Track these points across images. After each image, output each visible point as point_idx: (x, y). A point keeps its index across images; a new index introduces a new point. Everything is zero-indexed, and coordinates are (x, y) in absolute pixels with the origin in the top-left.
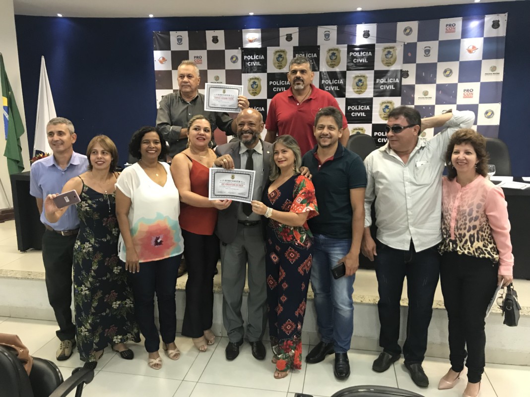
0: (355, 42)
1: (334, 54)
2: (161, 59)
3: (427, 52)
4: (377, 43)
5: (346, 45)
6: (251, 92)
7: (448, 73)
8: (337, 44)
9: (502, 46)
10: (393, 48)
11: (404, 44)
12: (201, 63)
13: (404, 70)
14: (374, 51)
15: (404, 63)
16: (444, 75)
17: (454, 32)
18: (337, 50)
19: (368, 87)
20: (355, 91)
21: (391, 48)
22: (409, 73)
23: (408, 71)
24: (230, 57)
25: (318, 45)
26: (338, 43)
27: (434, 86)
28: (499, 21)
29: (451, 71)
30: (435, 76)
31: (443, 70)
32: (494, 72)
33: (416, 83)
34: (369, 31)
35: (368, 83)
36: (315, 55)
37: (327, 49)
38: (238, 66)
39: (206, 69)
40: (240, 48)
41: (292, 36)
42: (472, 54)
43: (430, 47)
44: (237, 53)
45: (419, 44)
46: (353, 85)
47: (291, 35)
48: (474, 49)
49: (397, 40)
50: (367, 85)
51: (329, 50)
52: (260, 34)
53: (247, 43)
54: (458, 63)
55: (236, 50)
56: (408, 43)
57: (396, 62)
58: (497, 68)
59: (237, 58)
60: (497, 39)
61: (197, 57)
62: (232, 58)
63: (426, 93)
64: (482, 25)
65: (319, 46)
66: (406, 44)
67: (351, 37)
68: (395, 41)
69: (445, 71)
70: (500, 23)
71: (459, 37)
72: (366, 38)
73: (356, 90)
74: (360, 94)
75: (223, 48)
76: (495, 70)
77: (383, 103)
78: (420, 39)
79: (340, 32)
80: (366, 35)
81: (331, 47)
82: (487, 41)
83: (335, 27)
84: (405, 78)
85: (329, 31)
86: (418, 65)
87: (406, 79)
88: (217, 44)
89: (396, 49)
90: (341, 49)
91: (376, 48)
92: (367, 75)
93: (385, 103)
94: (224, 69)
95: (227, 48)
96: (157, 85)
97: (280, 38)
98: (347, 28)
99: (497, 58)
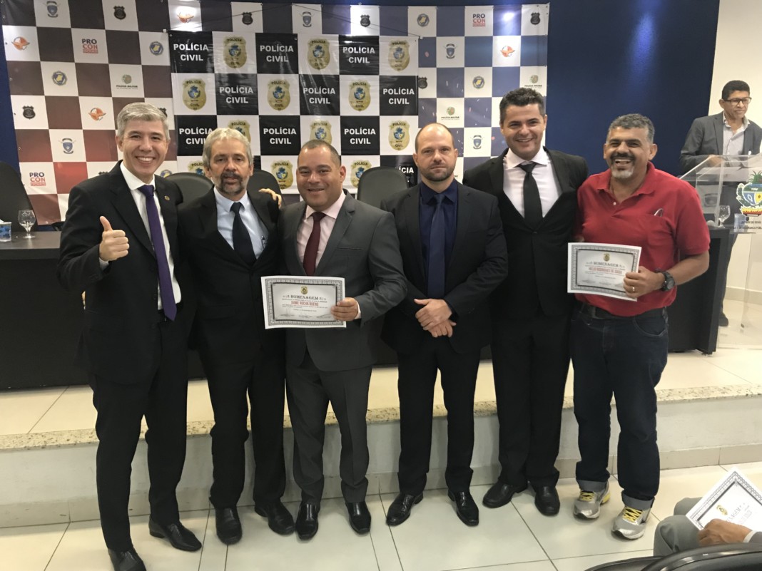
0: (349, 32)
1: (319, 48)
2: (18, 41)
3: (451, 51)
4: (381, 34)
5: (337, 35)
6: (189, 103)
7: (479, 82)
8: (323, 33)
9: (544, 49)
10: (404, 43)
11: (419, 39)
12: (97, 52)
13: (420, 76)
14: (378, 47)
15: (420, 67)
16: (474, 86)
17: (484, 25)
18: (325, 42)
19: (372, 100)
20: (353, 107)
21: (401, 43)
22: (427, 81)
23: (426, 79)
24: (149, 45)
25: (294, 32)
26: (325, 31)
27: (462, 100)
28: (539, 14)
29: (483, 81)
30: (462, 87)
31: (472, 79)
32: (535, 84)
33: (438, 96)
34: (368, 17)
35: (371, 94)
36: (291, 49)
37: (308, 40)
38: (164, 60)
39: (106, 62)
40: (165, 30)
41: (252, 17)
42: (507, 58)
43: (453, 45)
44: (162, 38)
45: (439, 39)
46: (350, 97)
47: (250, 14)
48: (510, 51)
49: (409, 32)
50: (369, 98)
51: (313, 42)
52: (200, 9)
53: (176, 23)
54: (490, 69)
55: (159, 34)
56: (424, 38)
57: (409, 65)
58: (539, 78)
59: (161, 47)
60: (537, 39)
61: (88, 41)
62: (152, 46)
63: (451, 111)
64: (519, 19)
65: (296, 35)
66: (421, 38)
67: (343, 24)
68: (406, 34)
69: (475, 81)
70: (540, 17)
71: (490, 33)
72: (365, 26)
73: (355, 104)
74: (360, 110)
75: (136, 29)
76: (536, 82)
77: (394, 124)
78: (440, 33)
79: (326, 15)
80: (365, 21)
81: (314, 38)
82: (526, 40)
83: (319, 7)
84: (423, 88)
85: (309, 13)
86: (439, 70)
87: (424, 90)
88: (122, 20)
89: (409, 46)
90: (329, 41)
91: (380, 43)
92: (370, 83)
93: (396, 124)
94: (139, 63)
95: (141, 29)
96: (12, 87)
97: (233, 18)
98: (337, 10)
99: (539, 64)
